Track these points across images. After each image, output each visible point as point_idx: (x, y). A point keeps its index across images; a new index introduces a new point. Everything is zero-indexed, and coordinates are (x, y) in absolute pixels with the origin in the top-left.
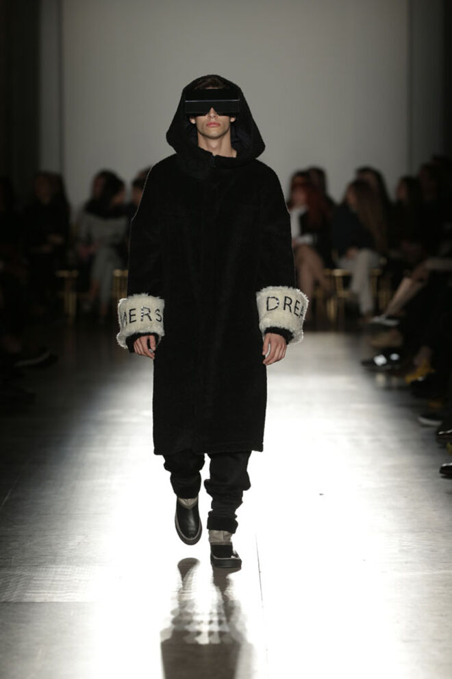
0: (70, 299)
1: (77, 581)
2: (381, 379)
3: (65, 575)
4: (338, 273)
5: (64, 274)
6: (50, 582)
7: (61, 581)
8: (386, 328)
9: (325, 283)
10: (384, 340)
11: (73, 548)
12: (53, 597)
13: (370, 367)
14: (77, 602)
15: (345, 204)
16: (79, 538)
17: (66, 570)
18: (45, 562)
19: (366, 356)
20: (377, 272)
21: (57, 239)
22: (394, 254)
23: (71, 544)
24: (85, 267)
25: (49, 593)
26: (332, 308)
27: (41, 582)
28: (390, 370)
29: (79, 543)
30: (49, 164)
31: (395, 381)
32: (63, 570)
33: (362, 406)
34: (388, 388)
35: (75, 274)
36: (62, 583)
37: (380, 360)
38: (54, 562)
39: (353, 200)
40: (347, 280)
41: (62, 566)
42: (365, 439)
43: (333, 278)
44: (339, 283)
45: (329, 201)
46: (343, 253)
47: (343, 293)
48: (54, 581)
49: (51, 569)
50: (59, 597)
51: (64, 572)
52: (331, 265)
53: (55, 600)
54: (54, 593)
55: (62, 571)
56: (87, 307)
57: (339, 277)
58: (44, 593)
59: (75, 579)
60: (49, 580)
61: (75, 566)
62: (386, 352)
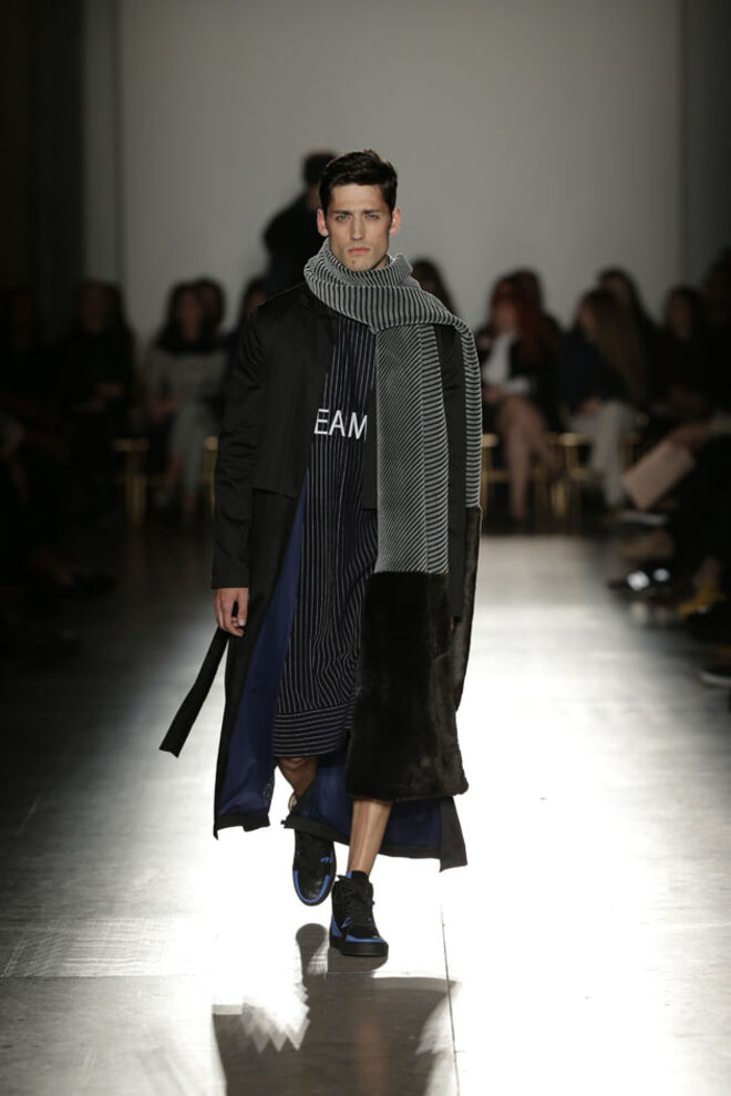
0: (136, 487)
1: (147, 943)
2: (639, 611)
3: (126, 932)
4: (569, 440)
5: (125, 445)
6: (103, 945)
7: (120, 942)
8: (647, 529)
9: (549, 457)
10: (644, 547)
11: (139, 888)
12: (107, 969)
13: (621, 592)
14: (147, 977)
15: (578, 330)
16: (150, 873)
17: (130, 925)
18: (95, 913)
19: (615, 575)
20: (633, 437)
21: (113, 390)
22: (660, 409)
23: (137, 882)
24: (159, 435)
25: (101, 962)
26: (560, 498)
27: (88, 945)
28: (655, 597)
29: (151, 880)
30: (99, 268)
31: (662, 615)
32: (124, 924)
33: (609, 656)
34: (652, 626)
35: (141, 445)
36: (123, 946)
37: (638, 581)
38: (110, 912)
39: (589, 322)
40: (584, 452)
41: (121, 919)
42: (614, 708)
43: (560, 448)
44: (571, 457)
45: (550, 323)
46: (576, 407)
47: (578, 473)
48: (109, 942)
49: (105, 924)
50: (117, 969)
51: (126, 927)
52: (556, 426)
53: (112, 973)
54: (110, 963)
55: (122, 927)
56: (162, 499)
57: (571, 447)
58: (93, 962)
59: (145, 940)
60: (101, 941)
61: (142, 919)
62: (648, 567)
